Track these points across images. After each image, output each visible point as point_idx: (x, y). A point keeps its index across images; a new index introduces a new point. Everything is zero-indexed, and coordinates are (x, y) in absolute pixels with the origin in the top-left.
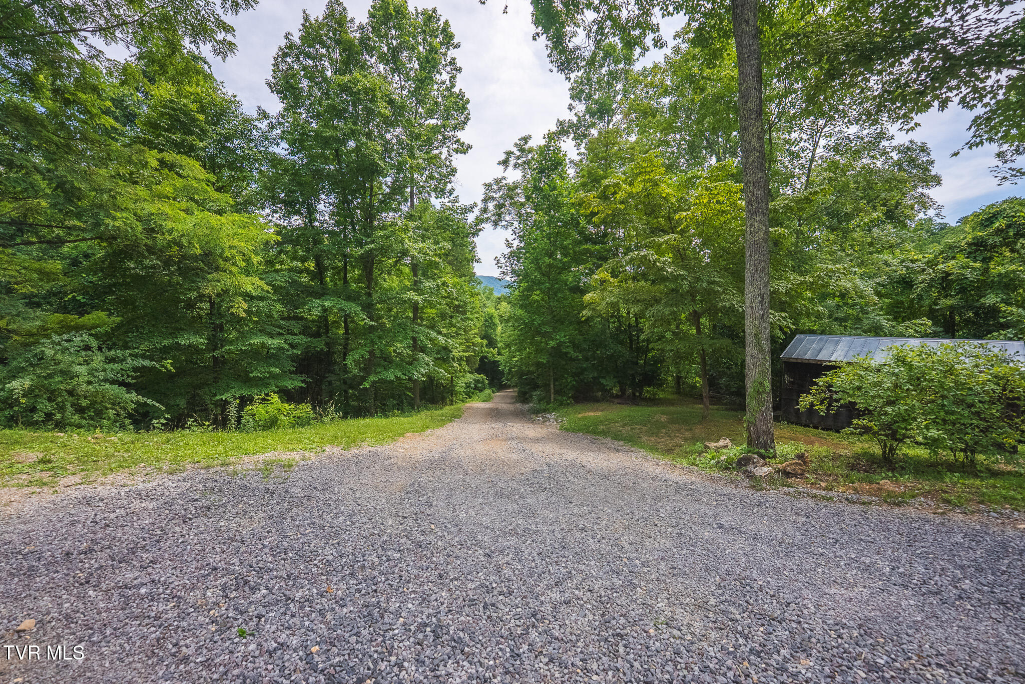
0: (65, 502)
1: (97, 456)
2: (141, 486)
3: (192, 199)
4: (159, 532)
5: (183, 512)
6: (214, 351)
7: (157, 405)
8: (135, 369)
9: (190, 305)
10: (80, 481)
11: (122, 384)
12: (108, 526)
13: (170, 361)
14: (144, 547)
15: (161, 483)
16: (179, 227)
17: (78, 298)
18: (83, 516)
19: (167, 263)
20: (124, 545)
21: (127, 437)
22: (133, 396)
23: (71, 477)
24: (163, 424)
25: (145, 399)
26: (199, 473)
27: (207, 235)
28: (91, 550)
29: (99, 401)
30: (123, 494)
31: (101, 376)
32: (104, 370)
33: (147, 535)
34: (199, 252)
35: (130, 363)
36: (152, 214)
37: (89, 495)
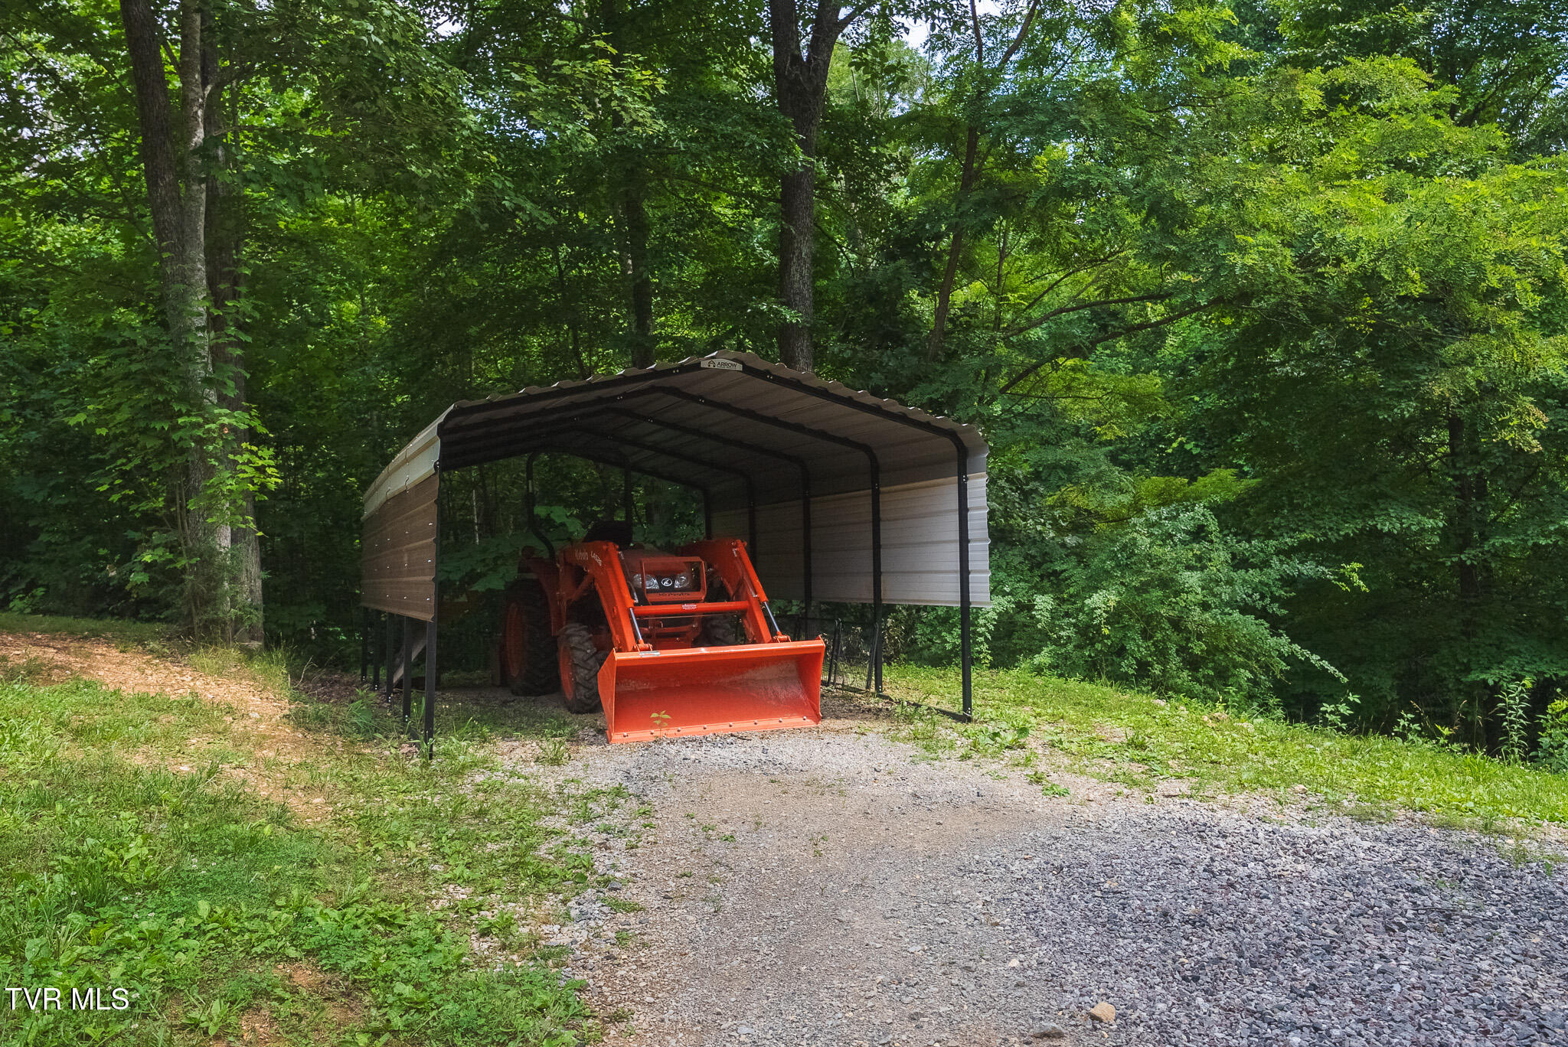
0: (1165, 823)
1: (1217, 754)
2: (1297, 830)
3: (1399, 164)
4: (1332, 933)
5: (1385, 906)
6: (1461, 550)
7: (1332, 669)
8: (1287, 581)
9: (1404, 438)
10: (1189, 793)
11: (1262, 614)
12: (1232, 885)
13: (1356, 565)
14: (1299, 951)
15: (1337, 833)
16: (1373, 232)
17: (1188, 447)
18: (1192, 854)
19: (1348, 341)
20: (1261, 935)
21: (1273, 727)
22: (1283, 643)
23: (1176, 783)
24: (1344, 718)
25: (1307, 653)
26: (1423, 835)
27: (1438, 241)
28: (1204, 923)
29: (1222, 646)
30: (1261, 834)
31: (1225, 591)
32: (1230, 582)
33: (1305, 929)
34: (1418, 289)
35: (1278, 567)
36: (1316, 219)
37: (1202, 821)
